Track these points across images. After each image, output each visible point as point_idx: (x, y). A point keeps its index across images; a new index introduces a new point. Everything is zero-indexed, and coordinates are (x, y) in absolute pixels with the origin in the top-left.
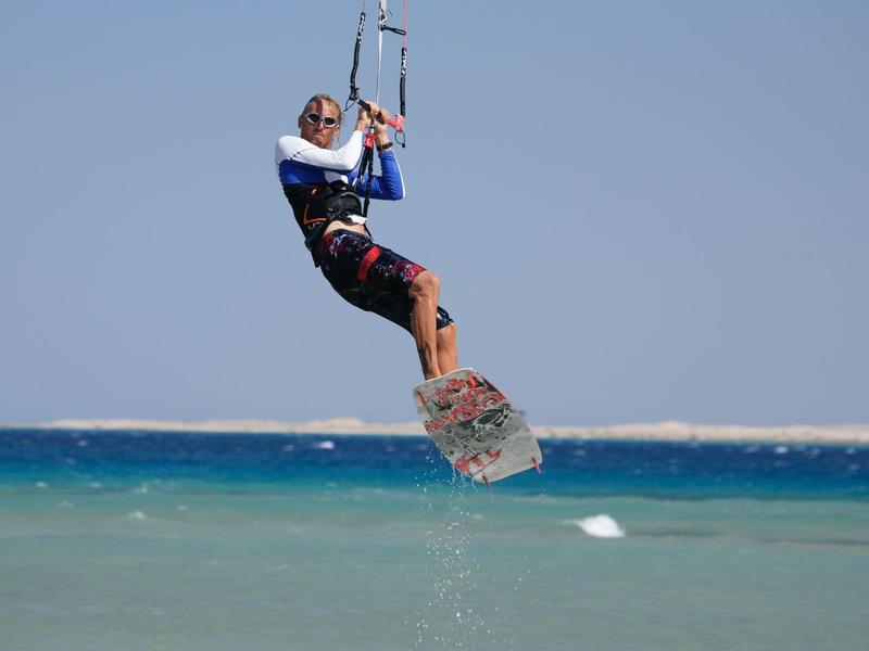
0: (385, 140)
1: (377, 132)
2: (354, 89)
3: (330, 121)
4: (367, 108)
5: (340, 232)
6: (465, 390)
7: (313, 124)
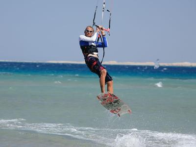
0: (104, 34)
1: (102, 32)
2: (94, 23)
3: (91, 32)
4: (98, 27)
5: (90, 56)
6: (108, 96)
7: (87, 33)
